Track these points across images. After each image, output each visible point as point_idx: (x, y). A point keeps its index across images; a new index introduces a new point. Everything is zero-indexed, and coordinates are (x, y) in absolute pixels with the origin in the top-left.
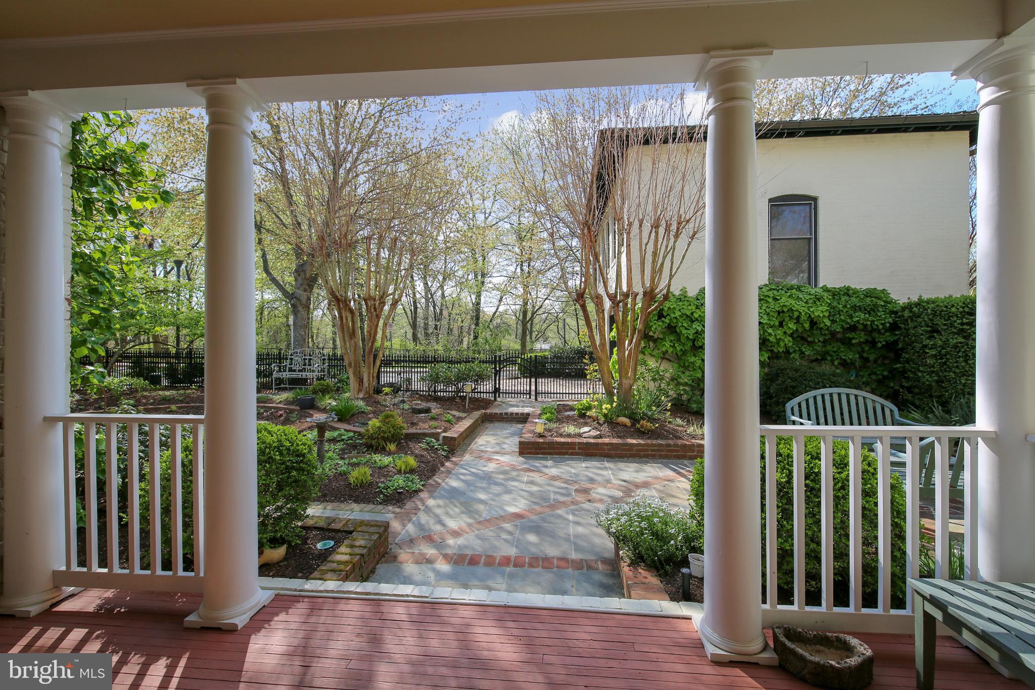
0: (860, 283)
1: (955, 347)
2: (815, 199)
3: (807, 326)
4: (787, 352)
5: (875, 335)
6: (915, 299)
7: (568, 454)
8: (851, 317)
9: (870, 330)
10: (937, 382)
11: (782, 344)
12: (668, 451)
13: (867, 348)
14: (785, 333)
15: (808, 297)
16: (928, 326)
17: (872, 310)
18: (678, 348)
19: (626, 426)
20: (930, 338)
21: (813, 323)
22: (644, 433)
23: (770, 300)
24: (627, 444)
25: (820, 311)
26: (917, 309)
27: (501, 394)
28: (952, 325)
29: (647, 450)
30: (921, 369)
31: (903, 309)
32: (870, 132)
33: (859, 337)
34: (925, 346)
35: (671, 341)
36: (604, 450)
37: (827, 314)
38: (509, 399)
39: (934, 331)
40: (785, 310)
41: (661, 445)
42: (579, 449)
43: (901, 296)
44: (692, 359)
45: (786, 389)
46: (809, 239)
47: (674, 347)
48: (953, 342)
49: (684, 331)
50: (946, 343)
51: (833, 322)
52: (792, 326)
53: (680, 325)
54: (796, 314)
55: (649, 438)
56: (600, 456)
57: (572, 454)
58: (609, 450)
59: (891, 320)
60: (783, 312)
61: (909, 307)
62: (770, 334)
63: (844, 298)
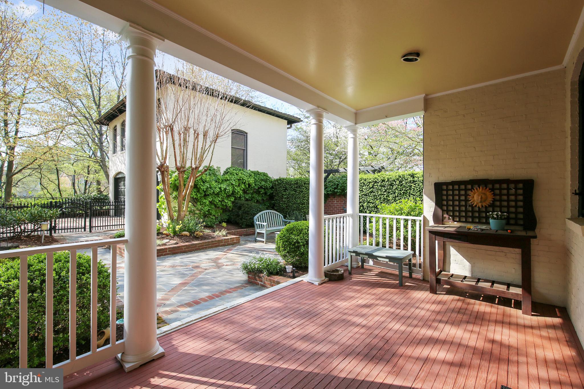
0: (261, 171)
1: (292, 195)
2: (247, 133)
3: (247, 186)
4: (240, 197)
5: (267, 190)
6: (278, 178)
7: (163, 256)
8: (261, 183)
9: (266, 188)
10: (286, 207)
11: (239, 194)
12: (212, 244)
13: (264, 195)
14: (240, 189)
15: (247, 174)
16: (284, 187)
17: (266, 181)
18: (199, 196)
19: (187, 236)
20: (285, 191)
21: (249, 185)
22: (198, 238)
23: (235, 174)
24: (194, 244)
25: (251, 180)
26: (280, 182)
27: (57, 231)
28: (291, 187)
29: (203, 246)
30: (281, 202)
31: (275, 181)
32: (264, 112)
33: (263, 191)
34: (283, 194)
35: (195, 192)
36: (182, 249)
37: (253, 182)
38: (68, 234)
39: (286, 190)
40: (241, 179)
41: (209, 242)
42: (169, 251)
43: (274, 175)
44: (205, 201)
45: (245, 212)
46: (244, 150)
47: (196, 195)
48: (292, 193)
49: (202, 187)
50: (289, 193)
51: (255, 185)
52: (243, 186)
53: (199, 184)
54: (244, 181)
55: (201, 240)
56: (181, 253)
57: (165, 255)
58: (185, 249)
59: (271, 185)
60: (240, 179)
61: (277, 180)
62: (236, 189)
63: (258, 176)
